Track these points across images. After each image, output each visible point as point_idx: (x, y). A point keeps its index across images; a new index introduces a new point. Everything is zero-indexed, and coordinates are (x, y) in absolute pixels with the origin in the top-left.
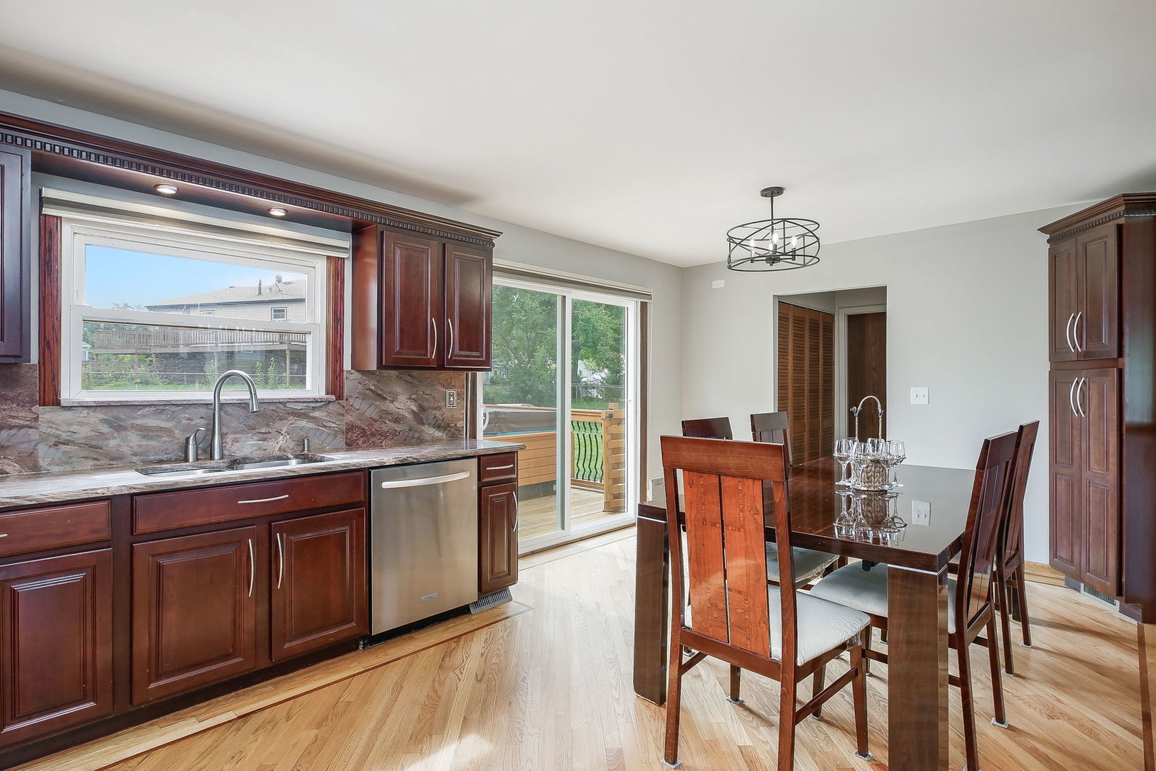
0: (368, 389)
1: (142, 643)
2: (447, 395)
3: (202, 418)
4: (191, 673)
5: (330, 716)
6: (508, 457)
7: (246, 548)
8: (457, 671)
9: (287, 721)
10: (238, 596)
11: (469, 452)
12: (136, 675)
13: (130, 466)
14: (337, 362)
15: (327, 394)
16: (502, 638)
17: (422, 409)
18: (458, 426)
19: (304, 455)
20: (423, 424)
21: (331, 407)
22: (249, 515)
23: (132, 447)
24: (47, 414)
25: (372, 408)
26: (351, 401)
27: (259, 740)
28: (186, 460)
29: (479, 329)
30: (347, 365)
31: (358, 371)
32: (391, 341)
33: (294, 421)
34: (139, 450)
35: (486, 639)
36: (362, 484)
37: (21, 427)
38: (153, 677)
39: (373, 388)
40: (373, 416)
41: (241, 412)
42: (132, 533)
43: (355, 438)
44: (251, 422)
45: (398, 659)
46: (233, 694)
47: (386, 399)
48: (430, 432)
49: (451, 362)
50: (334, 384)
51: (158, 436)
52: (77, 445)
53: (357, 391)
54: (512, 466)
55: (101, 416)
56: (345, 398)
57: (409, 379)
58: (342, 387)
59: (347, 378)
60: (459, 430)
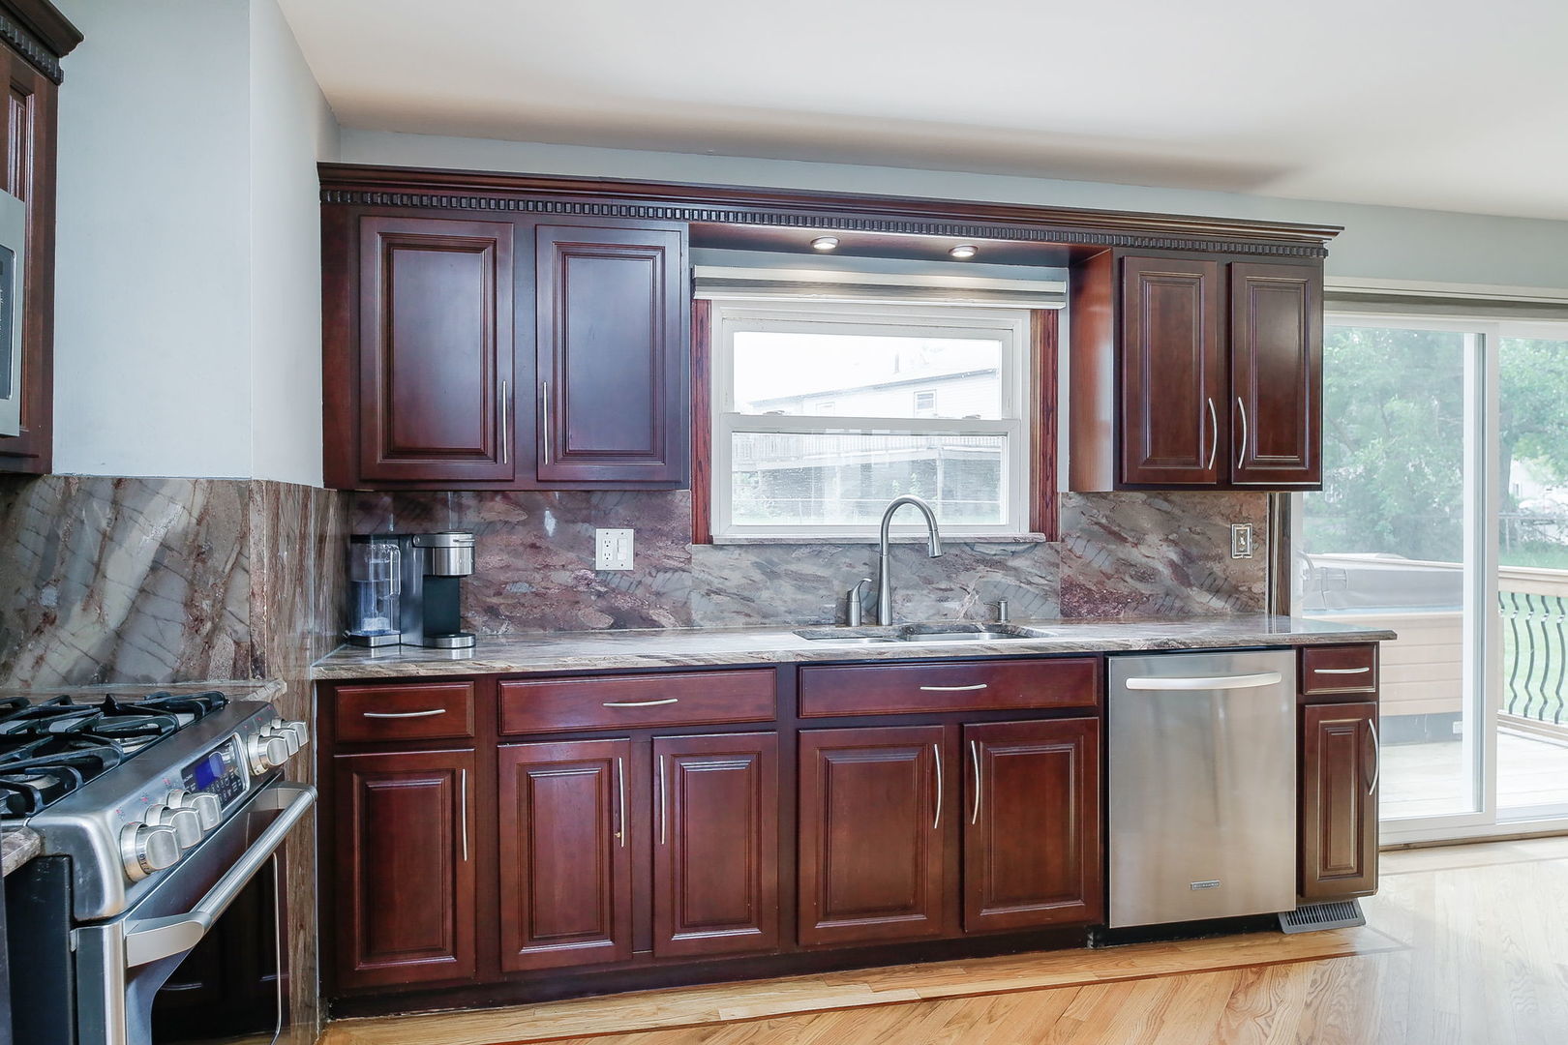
0: (1096, 523)
1: (809, 867)
2: (1234, 536)
3: (865, 564)
4: (863, 920)
5: (1052, 1033)
6: (1361, 651)
7: (931, 755)
8: (1261, 1021)
9: (990, 1022)
10: (920, 824)
11: (1276, 637)
12: (803, 908)
13: (784, 627)
14: (1047, 479)
15: (1032, 530)
16: (1347, 985)
17: (1187, 557)
18: (1254, 590)
19: (1000, 626)
20: (1190, 585)
21: (1039, 552)
22: (935, 709)
23: (785, 602)
24: (699, 553)
25: (1104, 554)
26: (1070, 543)
27: (954, 1037)
28: (847, 623)
29: (1295, 416)
30: (1063, 484)
31: (1080, 493)
32: (1136, 442)
33: (985, 573)
34: (793, 607)
35: (1314, 982)
36: (1095, 677)
37: (675, 570)
38: (821, 915)
39: (1104, 521)
40: (1103, 568)
41: (912, 557)
42: (798, 716)
43: (1075, 601)
44: (928, 572)
45: (1154, 976)
46: (911, 966)
47: (1125, 540)
48: (1202, 599)
49: (1244, 474)
50: (1042, 515)
51: (815, 588)
52: (728, 595)
53: (1080, 526)
54: (1367, 669)
55: (754, 559)
56: (1059, 538)
57: (1165, 506)
58: (1054, 521)
59: (1063, 505)
60: (1255, 599)
